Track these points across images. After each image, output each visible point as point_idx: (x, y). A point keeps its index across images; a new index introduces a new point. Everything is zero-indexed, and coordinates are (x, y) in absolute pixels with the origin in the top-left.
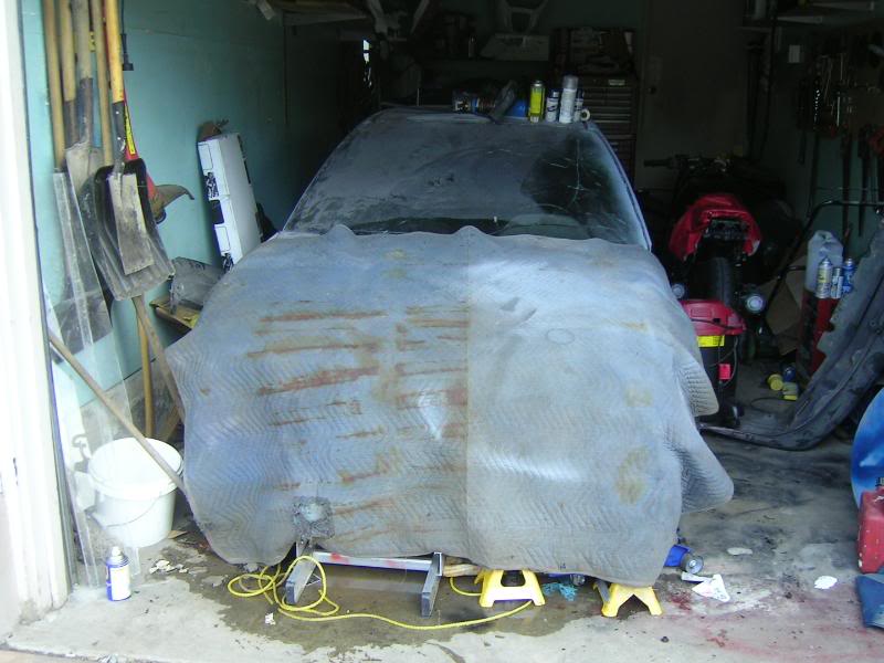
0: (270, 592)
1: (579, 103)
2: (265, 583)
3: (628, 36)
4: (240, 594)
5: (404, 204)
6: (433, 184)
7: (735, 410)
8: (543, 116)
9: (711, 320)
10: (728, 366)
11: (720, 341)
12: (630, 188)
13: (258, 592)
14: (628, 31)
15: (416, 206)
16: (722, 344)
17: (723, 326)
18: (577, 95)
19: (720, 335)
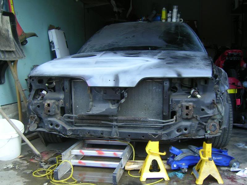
0: (49, 175)
1: (179, 15)
2: (48, 172)
3: (195, 22)
4: (36, 176)
5: (116, 44)
6: (127, 38)
7: (243, 117)
8: (166, 20)
9: (232, 83)
10: (239, 100)
11: (235, 91)
12: (198, 38)
13: (44, 175)
14: (195, 21)
15: (121, 44)
16: (236, 92)
17: (236, 86)
18: (178, 12)
19: (236, 89)
